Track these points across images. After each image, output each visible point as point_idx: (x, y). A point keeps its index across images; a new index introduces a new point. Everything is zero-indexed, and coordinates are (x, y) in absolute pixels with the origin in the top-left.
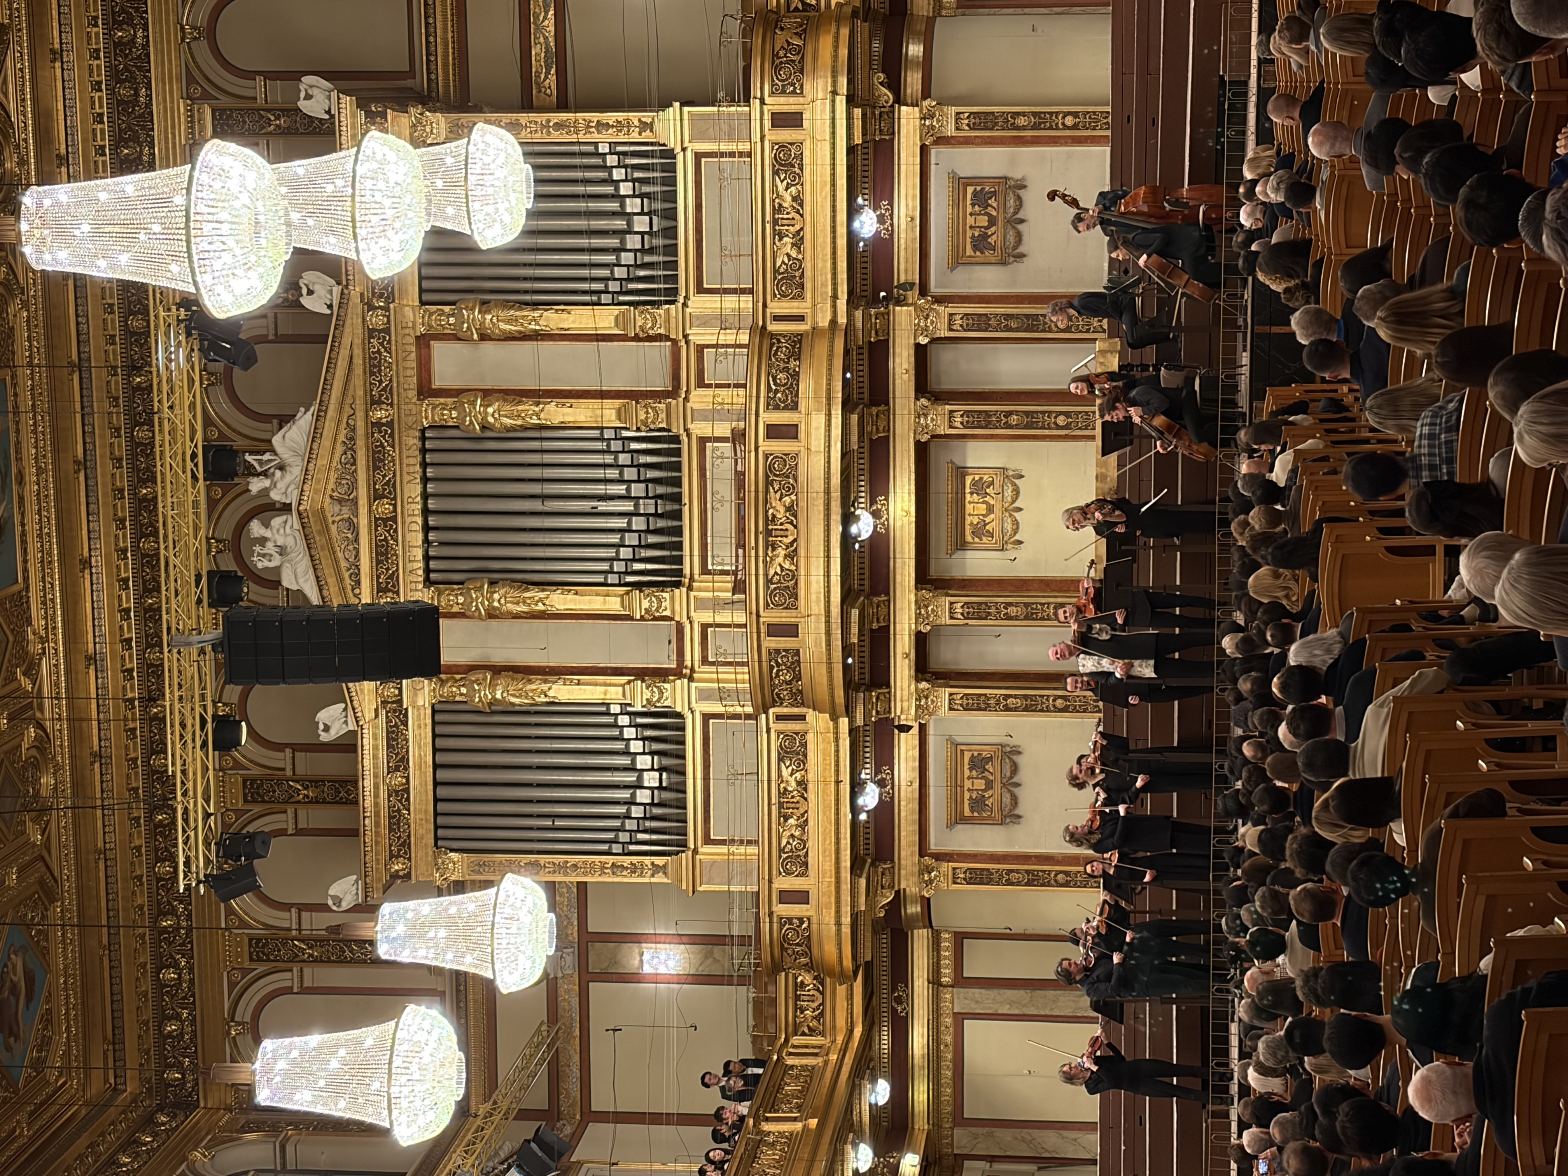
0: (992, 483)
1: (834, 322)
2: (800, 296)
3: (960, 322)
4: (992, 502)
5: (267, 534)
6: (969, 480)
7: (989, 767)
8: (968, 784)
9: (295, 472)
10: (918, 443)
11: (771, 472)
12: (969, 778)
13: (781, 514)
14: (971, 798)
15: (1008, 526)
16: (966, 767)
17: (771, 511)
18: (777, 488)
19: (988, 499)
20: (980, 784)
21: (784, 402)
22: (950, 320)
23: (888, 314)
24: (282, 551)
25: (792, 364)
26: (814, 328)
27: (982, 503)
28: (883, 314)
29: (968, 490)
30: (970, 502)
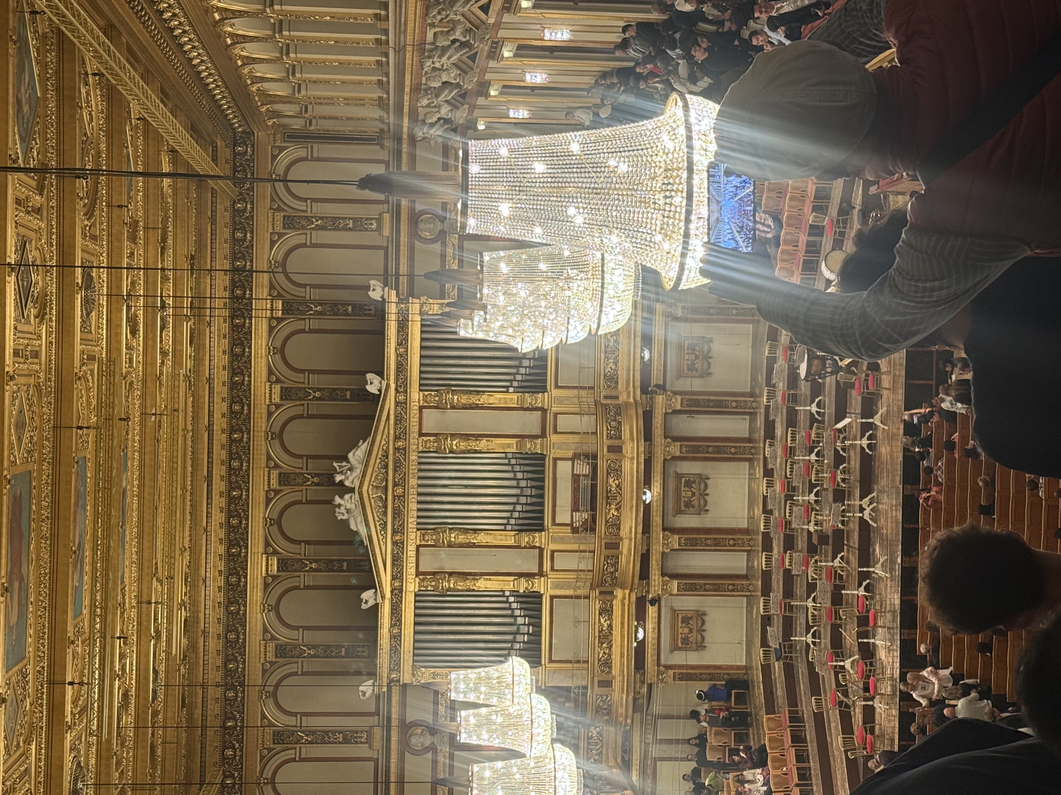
0: (695, 482)
2: (616, 387)
3: (686, 403)
4: (694, 491)
5: (341, 502)
6: (683, 480)
7: (691, 622)
8: (680, 630)
9: (358, 472)
10: (664, 460)
11: (609, 468)
12: (681, 627)
13: (614, 488)
14: (682, 638)
15: (702, 502)
16: (680, 622)
17: (609, 487)
18: (612, 476)
19: (692, 489)
20: (686, 630)
21: (615, 435)
22: (682, 402)
24: (348, 511)
25: (618, 418)
26: (626, 402)
27: (690, 491)
28: (652, 398)
29: (683, 485)
30: (684, 491)
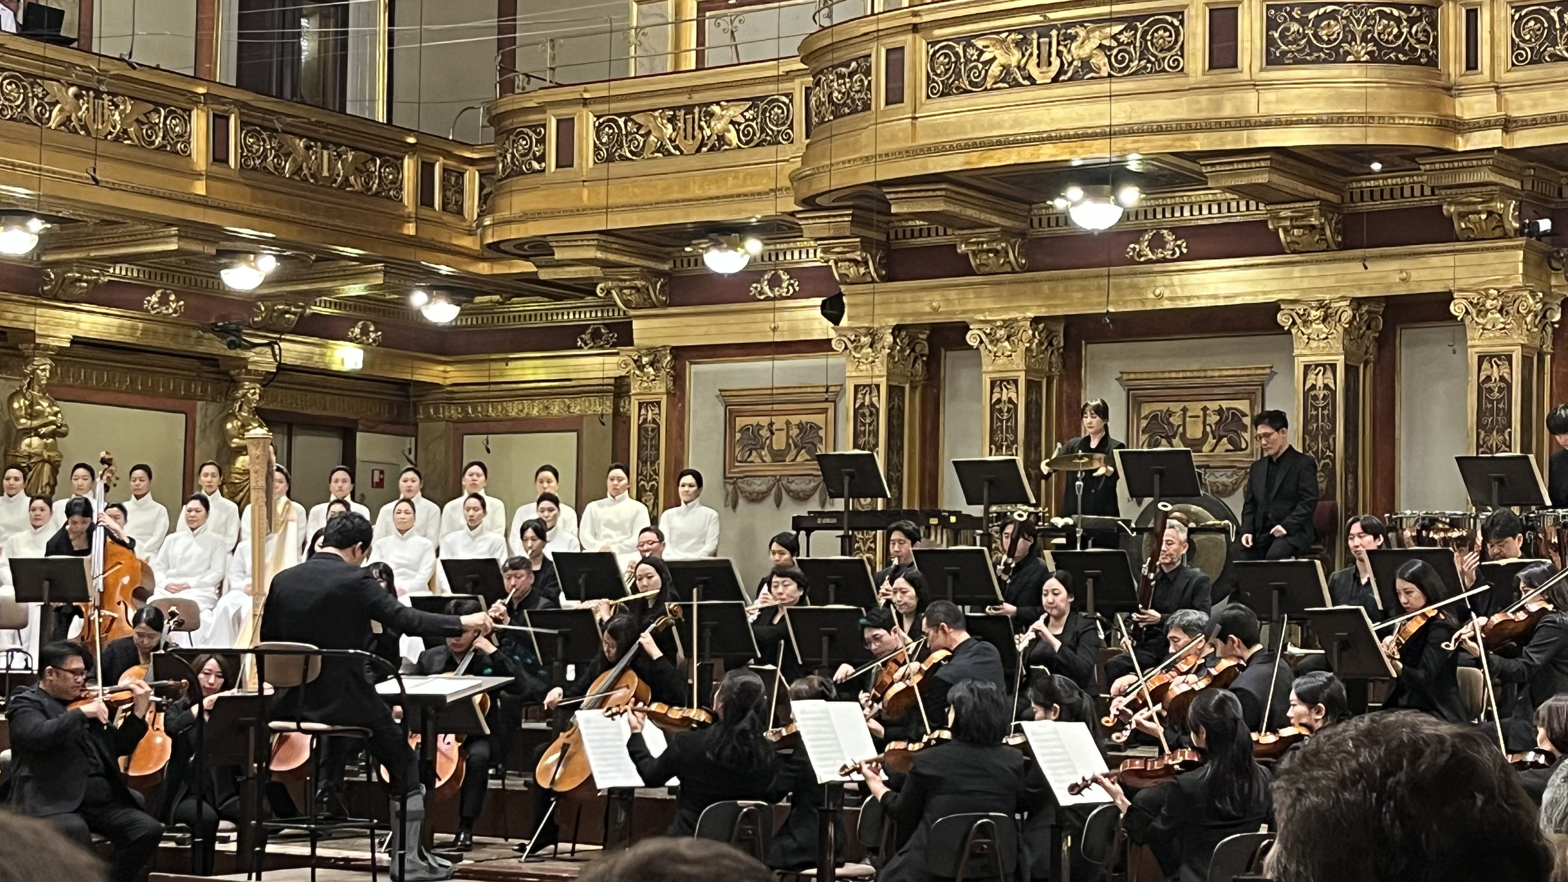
0: (1237, 448)
1: (1460, 127)
2: (1518, 61)
3: (1496, 375)
4: (1206, 448)
7: (804, 455)
8: (779, 422)
10: (1274, 308)
11: (1150, 25)
12: (788, 423)
13: (1078, 51)
14: (760, 427)
16: (805, 418)
17: (1082, 33)
18: (1122, 38)
19: (1211, 441)
20: (779, 441)
21: (1282, 36)
22: (1499, 357)
23: (1505, 236)
25: (1361, 49)
26: (1448, 89)
27: (1205, 432)
28: (1501, 224)
29: (1225, 404)
30: (1205, 409)
